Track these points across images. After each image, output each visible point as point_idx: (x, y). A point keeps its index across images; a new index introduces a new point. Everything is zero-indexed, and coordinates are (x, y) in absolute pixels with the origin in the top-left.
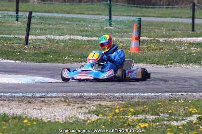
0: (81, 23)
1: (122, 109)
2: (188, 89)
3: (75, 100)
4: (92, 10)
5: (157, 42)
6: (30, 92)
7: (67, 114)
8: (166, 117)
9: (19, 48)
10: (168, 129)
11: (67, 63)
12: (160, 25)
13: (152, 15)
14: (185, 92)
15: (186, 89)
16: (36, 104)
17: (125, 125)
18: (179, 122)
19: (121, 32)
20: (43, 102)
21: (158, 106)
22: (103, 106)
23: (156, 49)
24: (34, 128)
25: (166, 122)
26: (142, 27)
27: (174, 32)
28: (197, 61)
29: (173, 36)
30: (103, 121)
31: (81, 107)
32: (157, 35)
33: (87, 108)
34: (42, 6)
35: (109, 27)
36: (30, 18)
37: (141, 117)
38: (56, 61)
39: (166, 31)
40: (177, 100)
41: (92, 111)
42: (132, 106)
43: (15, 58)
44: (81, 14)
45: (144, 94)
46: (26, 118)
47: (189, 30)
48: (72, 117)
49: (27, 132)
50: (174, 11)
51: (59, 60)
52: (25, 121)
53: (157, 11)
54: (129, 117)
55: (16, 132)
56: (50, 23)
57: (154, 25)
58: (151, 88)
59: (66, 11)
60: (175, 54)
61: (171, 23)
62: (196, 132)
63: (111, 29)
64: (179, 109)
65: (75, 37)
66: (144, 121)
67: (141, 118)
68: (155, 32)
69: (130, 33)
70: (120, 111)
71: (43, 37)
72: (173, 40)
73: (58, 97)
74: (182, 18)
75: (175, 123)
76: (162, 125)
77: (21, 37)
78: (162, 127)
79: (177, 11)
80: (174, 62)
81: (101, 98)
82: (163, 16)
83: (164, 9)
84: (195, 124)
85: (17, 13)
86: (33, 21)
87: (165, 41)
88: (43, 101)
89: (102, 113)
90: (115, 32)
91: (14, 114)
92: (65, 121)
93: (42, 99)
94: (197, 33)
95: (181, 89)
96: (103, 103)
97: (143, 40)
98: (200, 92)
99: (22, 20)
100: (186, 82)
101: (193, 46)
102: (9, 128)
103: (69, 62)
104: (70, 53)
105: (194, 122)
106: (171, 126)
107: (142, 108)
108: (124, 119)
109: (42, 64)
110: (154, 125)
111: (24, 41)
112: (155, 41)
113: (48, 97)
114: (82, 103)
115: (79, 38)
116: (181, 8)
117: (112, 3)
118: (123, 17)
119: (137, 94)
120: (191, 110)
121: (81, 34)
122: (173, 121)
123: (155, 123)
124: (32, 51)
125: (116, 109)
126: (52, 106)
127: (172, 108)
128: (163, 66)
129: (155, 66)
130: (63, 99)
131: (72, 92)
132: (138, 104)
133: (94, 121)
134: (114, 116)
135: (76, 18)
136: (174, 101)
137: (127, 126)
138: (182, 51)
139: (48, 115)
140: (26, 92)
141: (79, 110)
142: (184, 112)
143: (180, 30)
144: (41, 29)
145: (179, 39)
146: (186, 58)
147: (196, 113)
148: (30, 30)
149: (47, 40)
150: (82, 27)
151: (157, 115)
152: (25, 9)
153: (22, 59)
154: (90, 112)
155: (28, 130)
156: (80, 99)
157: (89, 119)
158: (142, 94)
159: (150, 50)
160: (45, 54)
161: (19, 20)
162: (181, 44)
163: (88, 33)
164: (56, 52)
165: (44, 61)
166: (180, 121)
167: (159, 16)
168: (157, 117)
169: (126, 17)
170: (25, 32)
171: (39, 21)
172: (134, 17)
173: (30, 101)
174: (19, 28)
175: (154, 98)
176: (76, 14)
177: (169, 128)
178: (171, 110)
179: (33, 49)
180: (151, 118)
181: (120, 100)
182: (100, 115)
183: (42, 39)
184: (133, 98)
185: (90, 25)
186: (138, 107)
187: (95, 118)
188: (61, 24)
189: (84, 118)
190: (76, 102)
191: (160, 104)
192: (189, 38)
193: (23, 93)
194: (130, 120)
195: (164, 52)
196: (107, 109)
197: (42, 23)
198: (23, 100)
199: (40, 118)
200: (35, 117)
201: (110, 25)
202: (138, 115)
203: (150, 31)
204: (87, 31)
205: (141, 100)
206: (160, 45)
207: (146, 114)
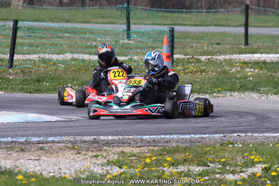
0: (87, 36)
1: (154, 158)
2: (246, 127)
3: (87, 146)
4: (102, 17)
5: (197, 61)
6: (23, 136)
7: (77, 166)
8: (218, 169)
9: (0, 73)
12: (199, 38)
13: (188, 23)
14: (242, 132)
15: (242, 127)
16: (32, 153)
18: (236, 175)
19: (145, 48)
20: (41, 149)
21: (206, 153)
22: (126, 154)
23: (196, 72)
25: (218, 176)
26: (175, 40)
27: (220, 46)
28: (254, 88)
29: (218, 52)
30: (129, 175)
31: (97, 156)
32: (196, 52)
33: (105, 158)
34: (30, 11)
35: (126, 41)
36: (15, 29)
37: (182, 168)
38: (54, 90)
39: (208, 44)
40: (232, 144)
41: (112, 162)
42: (168, 153)
44: (86, 22)
45: (185, 136)
46: (19, 173)
47: (240, 44)
48: (85, 171)
50: (218, 16)
52: (20, 177)
53: (193, 16)
54: (165, 169)
56: (42, 36)
57: (192, 37)
58: (193, 128)
59: (65, 19)
60: (223, 79)
61: (214, 34)
63: (130, 44)
64: (236, 156)
65: (81, 56)
66: (187, 175)
67: (182, 170)
68: (192, 47)
70: (152, 161)
71: (35, 57)
72: (219, 58)
73: (63, 142)
74: (229, 26)
75: (230, 177)
76: (213, 180)
77: (2, 56)
78: (212, 183)
79: (224, 17)
80: (222, 90)
81: (124, 143)
82: (202, 24)
83: (204, 14)
84: (260, 177)
86: (19, 33)
87: (209, 59)
88: (42, 147)
89: (126, 164)
91: (1, 168)
92: (74, 176)
93: (40, 145)
94: (253, 48)
95: (235, 128)
96: (128, 150)
97: (177, 59)
98: (264, 132)
99: (3, 33)
100: (241, 118)
101: (247, 65)
104: (73, 79)
105: (259, 174)
106: (226, 181)
107: (183, 155)
108: (159, 171)
109: (35, 94)
110: (202, 180)
111: (7, 62)
112: (194, 60)
113: (48, 142)
114: (98, 151)
115: (86, 57)
116: (228, 11)
117: (130, 6)
118: (147, 26)
119: (175, 136)
120: (252, 157)
121: (87, 51)
122: (228, 174)
123: (202, 177)
124: (20, 77)
125: (146, 158)
126: (55, 154)
127: (226, 155)
128: (208, 96)
129: (196, 96)
130: (70, 145)
131: (82, 134)
132: (177, 150)
133: (116, 176)
134: (143, 169)
135: (82, 29)
136: (228, 145)
138: (232, 73)
139: (50, 168)
140: (19, 136)
141: (94, 160)
142: (243, 161)
143: (228, 44)
144: (30, 45)
145: (228, 57)
146: (240, 83)
147: (260, 162)
148: (16, 46)
149: (40, 60)
150: (88, 42)
151: (205, 166)
152: (5, 17)
153: (6, 89)
154: (109, 163)
156: (95, 145)
157: (108, 173)
158: (183, 136)
159: (187, 73)
160: (39, 81)
162: (231, 63)
164: (53, 78)
165: (38, 91)
166: (239, 174)
167: (198, 23)
168: (205, 168)
169: (151, 26)
170: (8, 50)
171: (26, 34)
172: (163, 26)
173: (23, 148)
175: (199, 142)
176: (80, 22)
177: (223, 183)
178: (224, 157)
179: (20, 74)
180: (197, 170)
181: (150, 146)
182: (124, 167)
183: (33, 60)
184: (170, 141)
185: (99, 39)
186: (178, 154)
187: (117, 171)
188: (59, 37)
189: (101, 172)
190: (88, 148)
191: (209, 150)
192: (241, 55)
193: (12, 137)
194: (167, 173)
195: (208, 76)
196: (133, 158)
197: (31, 36)
198: (13, 147)
199: (39, 173)
200: (32, 170)
201: (128, 38)
202: (177, 166)
203: (186, 46)
204: (95, 47)
205: (180, 145)
206: (202, 66)
207: (190, 164)
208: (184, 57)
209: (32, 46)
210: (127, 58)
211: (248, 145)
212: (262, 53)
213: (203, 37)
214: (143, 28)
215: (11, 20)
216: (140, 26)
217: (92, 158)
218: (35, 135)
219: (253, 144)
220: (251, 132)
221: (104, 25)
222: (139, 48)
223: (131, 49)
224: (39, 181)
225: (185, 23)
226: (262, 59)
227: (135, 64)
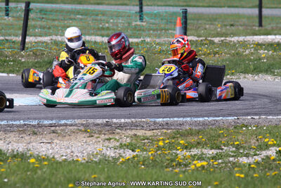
0: (99, 18)
1: (168, 141)
2: (260, 110)
3: (99, 129)
5: (210, 43)
6: (35, 119)
7: (89, 149)
8: (232, 152)
9: (12, 56)
10: (236, 169)
12: (213, 19)
13: (201, 4)
14: (256, 114)
15: (256, 110)
16: (44, 135)
17: (174, 163)
18: (250, 158)
19: (157, 30)
20: (54, 132)
21: (219, 136)
22: (141, 136)
23: (209, 54)
24: (44, 170)
25: (231, 159)
26: (188, 22)
27: (233, 28)
28: (269, 70)
29: (232, 34)
30: (142, 158)
31: (109, 139)
32: (210, 34)
33: (118, 141)
35: (139, 23)
36: (27, 11)
37: (195, 151)
39: (221, 27)
40: (246, 126)
41: (125, 145)
42: (181, 135)
43: (8, 69)
44: (98, 4)
45: (199, 119)
46: (31, 156)
47: (254, 26)
48: (97, 154)
49: (35, 177)
52: (32, 160)
54: (178, 152)
55: (19, 176)
56: (54, 18)
57: (205, 19)
58: (205, 110)
60: (236, 61)
61: (228, 15)
62: (276, 172)
63: (143, 25)
64: (250, 139)
65: (93, 38)
66: (201, 158)
67: (195, 153)
68: (206, 29)
69: (170, 31)
70: (165, 144)
71: (47, 39)
72: (233, 39)
73: (76, 125)
74: (243, 7)
75: (244, 160)
76: (226, 163)
77: (14, 38)
78: (226, 166)
80: (236, 72)
81: (137, 126)
82: (215, 5)
84: (274, 160)
85: (7, 4)
86: (31, 15)
87: (222, 41)
88: (54, 130)
89: (139, 148)
90: (149, 30)
91: (13, 151)
92: (86, 159)
93: (53, 128)
94: (266, 30)
95: (249, 111)
96: (140, 133)
98: (278, 115)
99: (15, 15)
100: (255, 100)
101: (261, 47)
102: (9, 170)
105: (272, 158)
106: (240, 164)
107: (196, 138)
108: (172, 154)
110: (215, 163)
111: (19, 44)
112: (208, 42)
113: (61, 125)
114: (110, 134)
115: (98, 39)
118: (160, 8)
119: (188, 119)
120: (266, 140)
121: (99, 32)
122: (241, 157)
123: (216, 160)
124: (32, 60)
125: (159, 141)
126: (67, 137)
127: (240, 138)
130: (82, 128)
131: (95, 117)
132: (190, 133)
133: (129, 159)
135: (94, 10)
136: (242, 127)
137: (176, 165)
138: (246, 55)
139: (63, 152)
140: (31, 119)
141: (107, 143)
142: (257, 144)
143: (241, 26)
144: (41, 27)
145: (241, 38)
146: (254, 66)
147: (274, 145)
148: (28, 28)
149: (52, 43)
150: (101, 24)
151: (219, 149)
153: (18, 71)
154: (121, 146)
155: (36, 173)
156: (107, 128)
157: (121, 156)
158: (196, 119)
159: (200, 55)
161: (10, 14)
162: (244, 45)
163: (110, 32)
166: (252, 157)
167: (211, 4)
168: (218, 151)
169: (163, 8)
170: (20, 32)
171: (38, 16)
172: (175, 8)
173: (35, 131)
174: (11, 26)
175: (213, 125)
176: (92, 4)
177: (236, 166)
178: (238, 140)
179: (33, 56)
180: (211, 153)
181: (163, 128)
182: (137, 150)
183: (45, 42)
184: (183, 124)
185: (112, 21)
186: (191, 137)
187: (130, 155)
188: (71, 19)
189: (113, 155)
190: (101, 131)
191: (222, 133)
192: (255, 37)
193: (24, 120)
194: (180, 156)
195: (221, 58)
196: (146, 141)
197: (43, 18)
198: (25, 130)
199: (51, 156)
200: (44, 154)
201: (140, 19)
202: (190, 149)
203: (199, 27)
204: (108, 28)
205: (194, 128)
206: (215, 48)
207: (203, 147)
208: (197, 39)
209: (44, 28)
210: (140, 40)
211: (262, 127)
212: (275, 35)
213: (216, 19)
214: (156, 10)
215: (22, 2)
216: (153, 7)
217: (104, 141)
218: (46, 119)
219: (267, 127)
220: (266, 114)
221: (117, 7)
222: (151, 29)
223: (143, 31)
224: (52, 164)
225: (198, 4)
226: (276, 41)
227: (148, 46)
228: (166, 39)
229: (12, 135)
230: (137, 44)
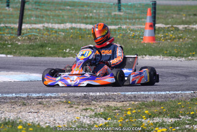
0: (85, 8)
1: (135, 111)
3: (78, 101)
5: (175, 30)
6: (25, 93)
7: (69, 117)
8: (188, 120)
9: (10, 40)
11: (68, 56)
12: (179, 10)
16: (32, 106)
19: (132, 19)
20: (40, 103)
21: (178, 107)
22: (111, 107)
23: (175, 39)
25: (187, 126)
26: (157, 12)
27: (196, 17)
29: (195, 22)
30: (112, 125)
31: (86, 110)
32: (176, 22)
33: (93, 111)
35: (117, 13)
36: (23, 2)
37: (157, 120)
38: (55, 54)
39: (186, 17)
41: (99, 114)
42: (146, 106)
43: (7, 51)
45: (161, 93)
46: (20, 123)
48: (75, 121)
51: (59, 53)
52: (20, 127)
54: (143, 120)
56: (47, 9)
57: (172, 10)
58: (168, 86)
61: (192, 6)
63: (120, 15)
65: (78, 26)
66: (162, 125)
68: (173, 18)
69: (143, 20)
71: (39, 26)
72: (195, 26)
73: (59, 98)
76: (183, 130)
77: (13, 26)
80: (196, 53)
81: (110, 99)
87: (186, 28)
89: (110, 116)
90: (126, 19)
91: (5, 119)
92: (66, 126)
93: (40, 100)
96: (112, 104)
97: (159, 28)
99: (14, 6)
103: (71, 56)
104: (71, 45)
106: (194, 130)
107: (159, 109)
108: (138, 122)
109: (39, 58)
110: (173, 130)
111: (17, 30)
112: (173, 29)
113: (47, 98)
114: (87, 105)
115: (83, 26)
119: (153, 93)
121: (84, 21)
122: (196, 125)
123: (174, 127)
124: (27, 43)
125: (127, 111)
126: (52, 108)
127: (195, 108)
128: (184, 59)
129: (174, 59)
130: (64, 100)
131: (75, 91)
132: (154, 104)
133: (101, 126)
134: (125, 119)
137: (141, 131)
139: (47, 120)
141: (84, 113)
144: (37, 16)
148: (24, 17)
149: (44, 29)
150: (85, 13)
151: (177, 118)
153: (15, 53)
154: (96, 115)
156: (85, 100)
157: (95, 123)
158: (159, 93)
159: (167, 40)
160: (42, 46)
161: (11, 5)
163: (93, 21)
164: (55, 44)
165: (41, 55)
168: (176, 120)
170: (18, 20)
171: (34, 7)
173: (25, 102)
174: (10, 15)
175: (173, 98)
178: (193, 111)
179: (27, 40)
180: (170, 121)
181: (131, 101)
182: (109, 119)
183: (38, 29)
185: (95, 11)
186: (155, 108)
187: (103, 122)
188: (60, 9)
189: (89, 123)
190: (79, 103)
191: (180, 105)
193: (16, 93)
194: (144, 124)
195: (184, 42)
196: (117, 111)
197: (37, 9)
198: (16, 102)
199: (37, 124)
200: (31, 121)
201: (119, 10)
202: (153, 118)
203: (167, 17)
204: (91, 18)
205: (157, 100)
206: (180, 34)
207: (164, 116)
208: (165, 26)
209: (38, 17)
210: (117, 27)
213: (182, 9)
217: (82, 111)
218: (35, 92)
222: (128, 18)
223: (121, 19)
224: (36, 130)
227: (124, 32)
228: (139, 26)
229: (5, 105)
230: (115, 30)
